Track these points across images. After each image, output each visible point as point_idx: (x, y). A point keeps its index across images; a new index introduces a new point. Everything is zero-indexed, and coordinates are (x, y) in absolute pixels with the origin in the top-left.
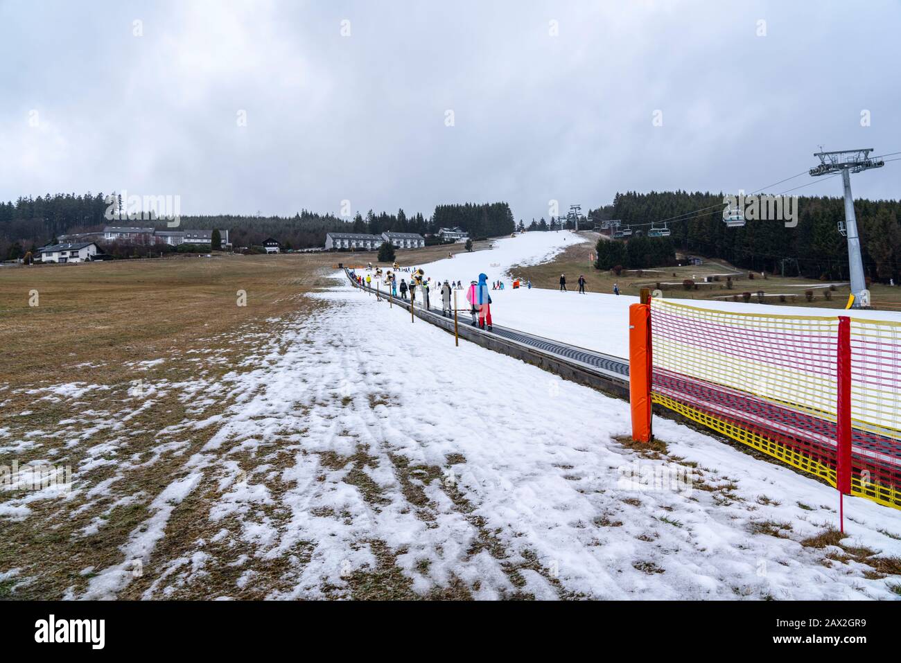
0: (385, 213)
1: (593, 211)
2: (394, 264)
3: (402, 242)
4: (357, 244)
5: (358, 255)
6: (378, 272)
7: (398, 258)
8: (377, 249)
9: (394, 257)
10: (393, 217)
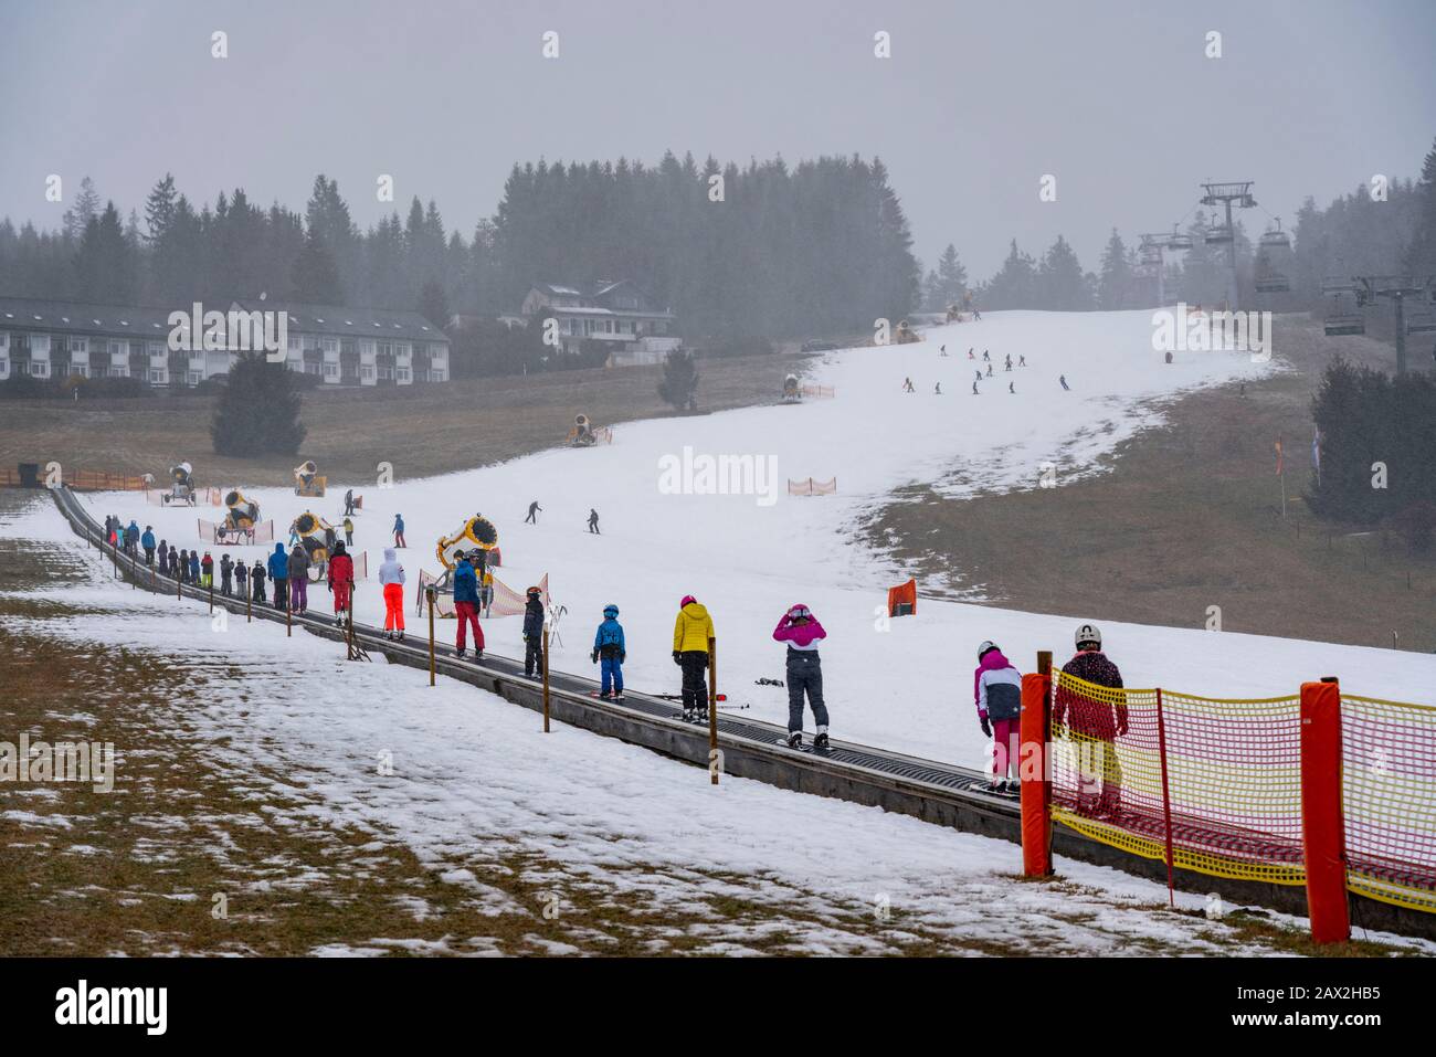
0: (240, 197)
1: (1323, 206)
2: (302, 471)
3: (332, 356)
4: (100, 360)
5: (106, 416)
6: (237, 516)
7: (313, 441)
8: (206, 387)
9: (297, 436)
10: (281, 218)
